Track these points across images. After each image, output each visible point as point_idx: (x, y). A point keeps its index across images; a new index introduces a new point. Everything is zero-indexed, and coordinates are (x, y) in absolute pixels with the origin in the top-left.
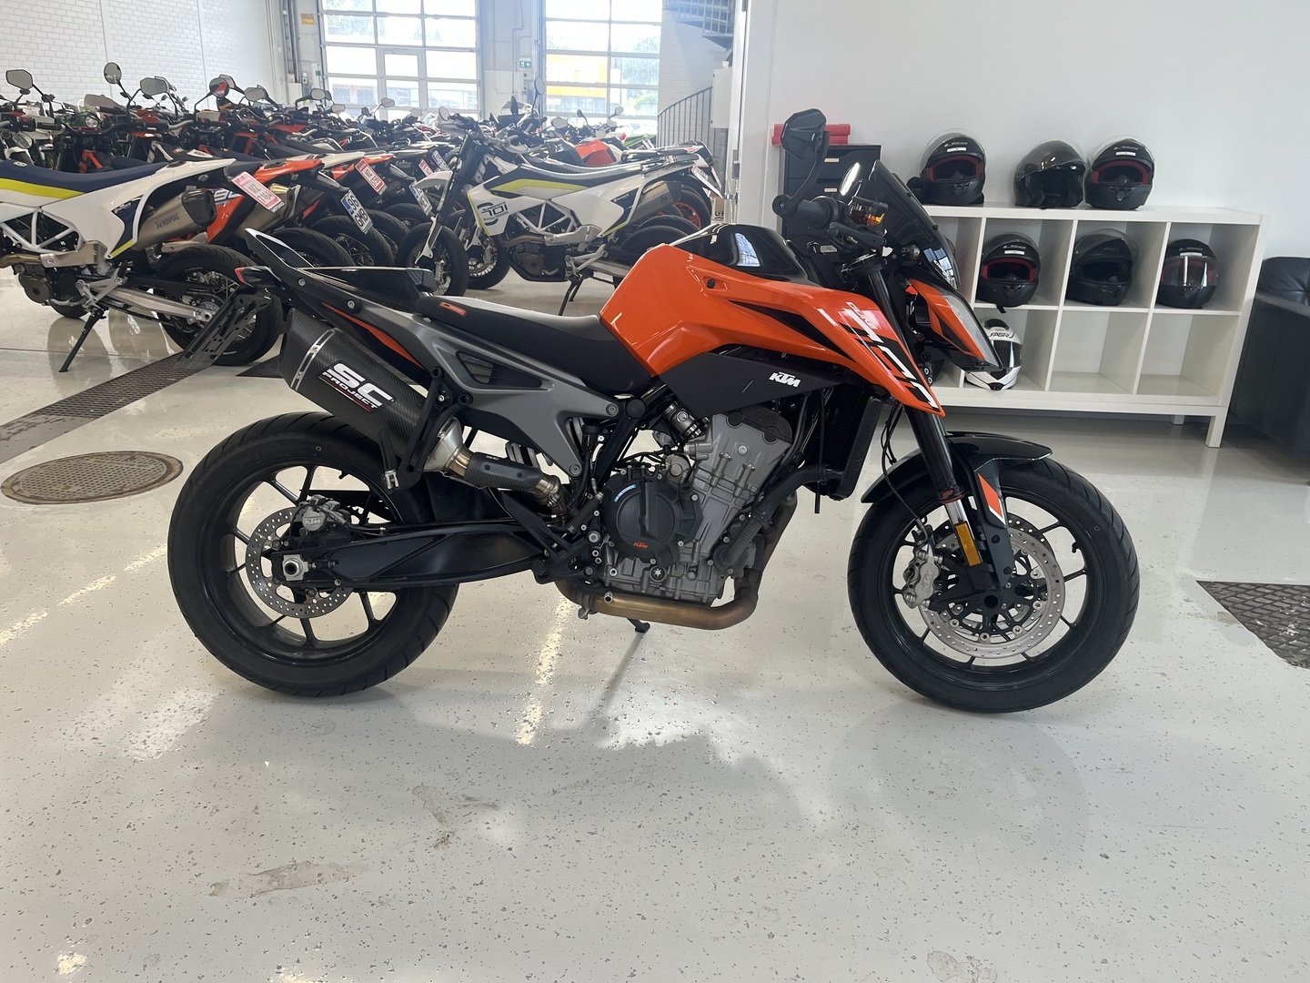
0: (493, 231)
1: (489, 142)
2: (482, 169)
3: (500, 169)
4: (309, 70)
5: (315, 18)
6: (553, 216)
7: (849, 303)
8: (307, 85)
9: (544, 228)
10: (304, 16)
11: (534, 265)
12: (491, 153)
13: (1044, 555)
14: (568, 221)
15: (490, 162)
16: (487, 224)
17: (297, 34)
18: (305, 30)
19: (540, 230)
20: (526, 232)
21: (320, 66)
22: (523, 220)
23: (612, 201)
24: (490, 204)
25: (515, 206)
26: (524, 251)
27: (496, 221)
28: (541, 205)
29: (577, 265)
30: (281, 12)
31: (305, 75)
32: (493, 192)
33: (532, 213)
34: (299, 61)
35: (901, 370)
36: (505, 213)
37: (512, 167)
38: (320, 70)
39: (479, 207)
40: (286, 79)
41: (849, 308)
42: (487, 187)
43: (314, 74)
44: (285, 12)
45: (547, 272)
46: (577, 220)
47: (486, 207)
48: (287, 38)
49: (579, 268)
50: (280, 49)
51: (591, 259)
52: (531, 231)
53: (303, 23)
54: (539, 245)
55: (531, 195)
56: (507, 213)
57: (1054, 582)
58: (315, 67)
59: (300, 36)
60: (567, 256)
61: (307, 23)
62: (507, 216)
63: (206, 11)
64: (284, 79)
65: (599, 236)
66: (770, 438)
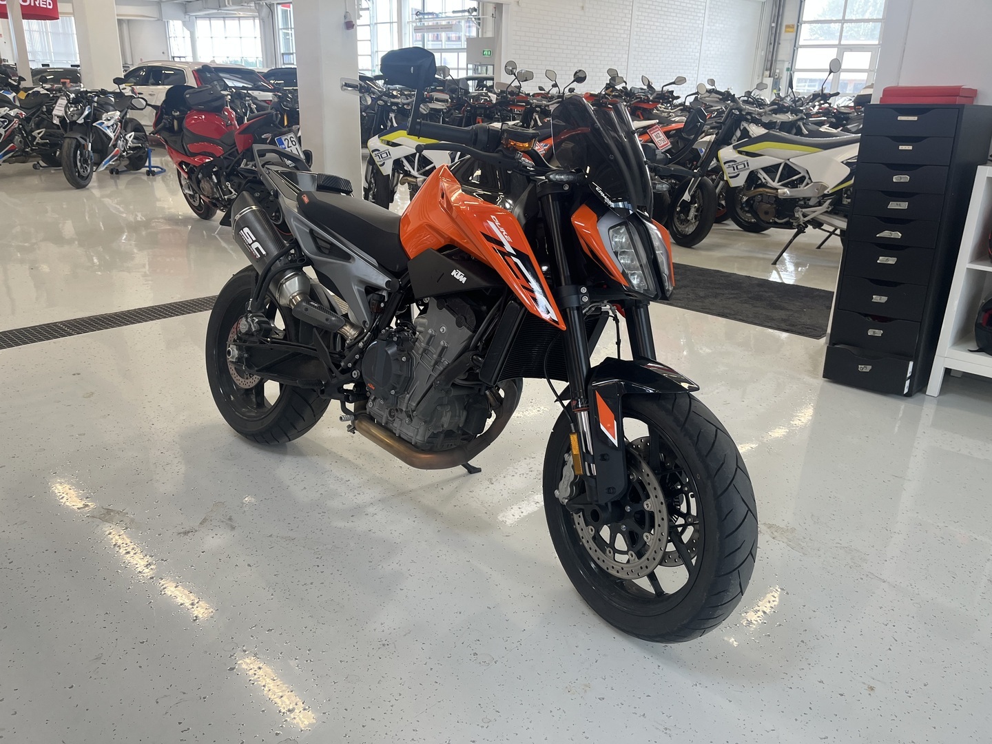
0: (734, 183)
1: (746, 111)
2: (738, 133)
3: (751, 133)
4: (781, 69)
5: (796, 27)
6: (789, 174)
7: (492, 217)
8: (777, 79)
9: (780, 183)
10: (788, 27)
11: (766, 213)
12: (747, 120)
13: (655, 489)
14: (803, 179)
15: (745, 128)
16: (730, 177)
17: (779, 39)
18: (786, 37)
19: (775, 184)
20: (764, 185)
21: (790, 64)
22: (763, 176)
23: (842, 162)
24: (735, 161)
25: (756, 164)
26: (762, 201)
27: (738, 175)
28: (781, 164)
29: (805, 216)
30: (771, 25)
31: (778, 71)
32: (740, 152)
33: (770, 170)
34: (776, 60)
35: (528, 281)
36: (746, 170)
37: (762, 131)
38: (790, 67)
39: (725, 163)
40: (763, 75)
41: (492, 220)
42: (735, 148)
43: (785, 69)
44: (773, 25)
45: (777, 220)
46: (810, 178)
47: (731, 164)
48: (771, 44)
49: (806, 219)
50: (763, 53)
51: (817, 212)
52: (768, 185)
53: (786, 31)
54: (775, 197)
55: (773, 153)
56: (749, 169)
57: (660, 519)
58: (787, 65)
59: (781, 42)
60: (797, 208)
61: (789, 32)
62: (748, 172)
63: (709, 27)
64: (761, 74)
65: (826, 192)
66: (459, 325)
